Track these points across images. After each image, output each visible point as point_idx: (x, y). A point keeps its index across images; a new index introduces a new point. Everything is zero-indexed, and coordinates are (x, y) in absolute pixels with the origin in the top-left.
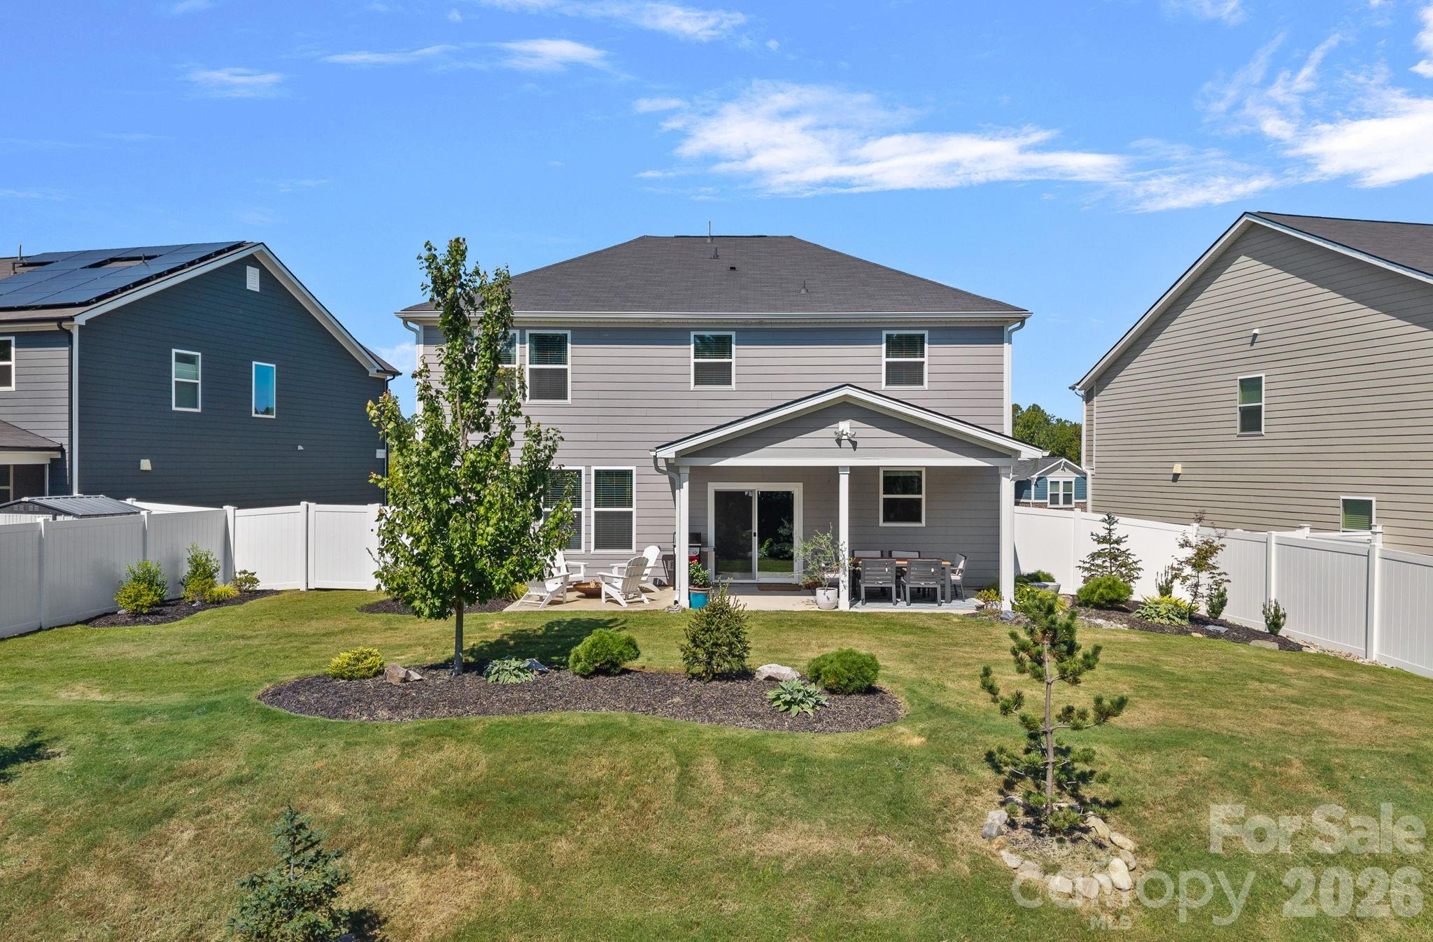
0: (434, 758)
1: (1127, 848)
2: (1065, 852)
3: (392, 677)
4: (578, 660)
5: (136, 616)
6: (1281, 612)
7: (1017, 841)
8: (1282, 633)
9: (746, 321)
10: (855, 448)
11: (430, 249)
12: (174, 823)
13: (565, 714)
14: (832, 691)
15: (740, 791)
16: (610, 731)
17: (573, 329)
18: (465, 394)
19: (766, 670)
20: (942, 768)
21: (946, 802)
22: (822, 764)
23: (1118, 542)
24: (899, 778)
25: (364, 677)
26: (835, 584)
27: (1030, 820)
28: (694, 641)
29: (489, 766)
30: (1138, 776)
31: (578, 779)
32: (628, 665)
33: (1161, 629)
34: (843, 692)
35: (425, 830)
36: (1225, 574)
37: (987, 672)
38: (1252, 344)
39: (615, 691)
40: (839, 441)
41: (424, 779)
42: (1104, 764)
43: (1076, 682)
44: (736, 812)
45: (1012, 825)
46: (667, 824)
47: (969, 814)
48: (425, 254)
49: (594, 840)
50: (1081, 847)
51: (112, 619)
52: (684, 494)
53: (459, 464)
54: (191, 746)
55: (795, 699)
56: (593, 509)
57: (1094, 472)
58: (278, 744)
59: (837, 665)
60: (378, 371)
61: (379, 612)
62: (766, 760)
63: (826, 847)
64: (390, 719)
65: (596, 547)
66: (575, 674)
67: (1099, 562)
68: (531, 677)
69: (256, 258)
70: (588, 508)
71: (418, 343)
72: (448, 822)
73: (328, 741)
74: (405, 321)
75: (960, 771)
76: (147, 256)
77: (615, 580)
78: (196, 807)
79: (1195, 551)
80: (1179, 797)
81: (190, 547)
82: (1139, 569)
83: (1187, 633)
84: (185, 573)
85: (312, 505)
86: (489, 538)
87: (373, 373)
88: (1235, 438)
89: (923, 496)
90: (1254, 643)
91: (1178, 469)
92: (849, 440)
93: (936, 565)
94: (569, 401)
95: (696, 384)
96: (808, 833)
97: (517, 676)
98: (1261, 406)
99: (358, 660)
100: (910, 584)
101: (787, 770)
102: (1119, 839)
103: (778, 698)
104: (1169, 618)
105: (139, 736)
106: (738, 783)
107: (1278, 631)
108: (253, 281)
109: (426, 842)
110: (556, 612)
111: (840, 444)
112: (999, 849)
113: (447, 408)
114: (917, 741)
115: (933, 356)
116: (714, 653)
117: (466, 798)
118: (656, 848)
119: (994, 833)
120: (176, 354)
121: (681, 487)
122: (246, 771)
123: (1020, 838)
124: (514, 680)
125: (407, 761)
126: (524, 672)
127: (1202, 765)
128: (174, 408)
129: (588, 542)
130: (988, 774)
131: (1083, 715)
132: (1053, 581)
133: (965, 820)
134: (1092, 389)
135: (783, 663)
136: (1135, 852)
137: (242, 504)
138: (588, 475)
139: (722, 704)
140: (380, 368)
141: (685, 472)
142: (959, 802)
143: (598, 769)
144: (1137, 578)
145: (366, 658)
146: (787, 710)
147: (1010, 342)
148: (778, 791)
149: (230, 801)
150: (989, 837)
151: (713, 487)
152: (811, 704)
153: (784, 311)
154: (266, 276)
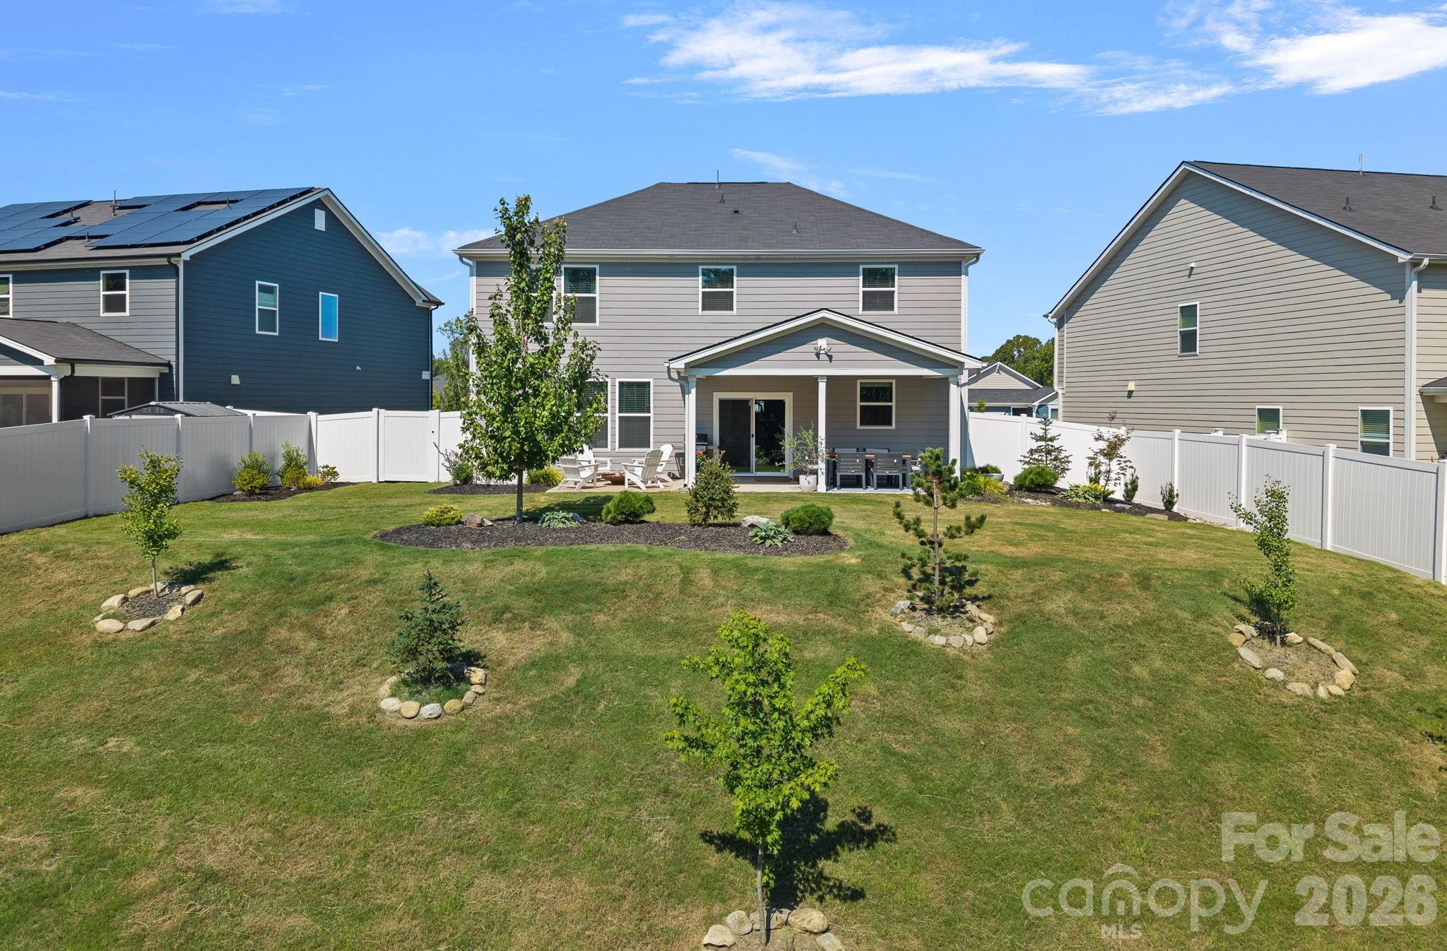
0: (509, 569)
1: (990, 621)
2: (945, 623)
3: (470, 523)
4: (609, 512)
5: (251, 494)
6: (1175, 492)
7: (914, 618)
8: (1175, 509)
9: (746, 257)
10: (831, 361)
11: (503, 204)
12: (333, 605)
13: (600, 546)
14: (796, 532)
15: (724, 588)
16: (633, 555)
17: (600, 264)
18: (527, 313)
19: (750, 519)
20: (869, 576)
21: (868, 596)
22: (784, 573)
23: (1052, 439)
24: (837, 581)
25: (449, 524)
26: (815, 472)
27: (926, 606)
28: (695, 497)
29: (548, 573)
30: (1009, 582)
31: (611, 581)
32: (647, 518)
33: (1078, 505)
34: (805, 533)
35: (507, 608)
36: (1130, 461)
37: (898, 505)
38: (1190, 276)
39: (637, 533)
40: (818, 355)
41: (502, 581)
42: (987, 575)
43: (953, 506)
44: (721, 599)
45: (913, 609)
46: (673, 605)
47: (884, 602)
48: (500, 207)
49: (621, 615)
50: (958, 620)
51: (232, 497)
52: (692, 398)
53: (521, 366)
54: (334, 562)
55: (769, 535)
56: (618, 415)
57: (1064, 391)
58: (395, 561)
59: (801, 513)
60: (424, 301)
61: (444, 493)
62: (743, 571)
63: (782, 619)
64: (472, 549)
65: (620, 447)
66: (607, 523)
67: (1036, 456)
68: (574, 524)
69: (324, 202)
70: (613, 414)
71: (471, 275)
72: (522, 605)
73: (430, 560)
74: (461, 257)
75: (882, 578)
76: (231, 200)
77: (636, 468)
78: (347, 595)
79: (1107, 443)
80: (1034, 594)
81: (284, 444)
82: (1069, 462)
83: (1098, 509)
84: (280, 466)
85: (382, 411)
86: (545, 419)
87: (419, 303)
88: (1176, 358)
89: (893, 404)
90: (1148, 515)
91: (1131, 386)
92: (826, 354)
93: (899, 457)
94: (597, 324)
95: (703, 309)
96: (771, 612)
97: (564, 523)
98: (1196, 330)
99: (443, 512)
100: (878, 472)
101: (759, 576)
102: (984, 616)
103: (756, 535)
104: (1085, 498)
105: (295, 556)
106: (723, 583)
107: (1172, 508)
108: (320, 222)
109: (507, 615)
110: (589, 493)
111: (819, 358)
112: (900, 621)
113: (512, 322)
114: (854, 561)
115: (902, 286)
116: (711, 505)
117: (534, 591)
118: (665, 619)
119: (899, 611)
120: (259, 285)
121: (689, 393)
122: (377, 576)
123: (917, 616)
124: (561, 525)
125: (489, 571)
126: (569, 521)
127: (1057, 576)
128: (257, 332)
129: (613, 442)
130: (902, 580)
131: (959, 529)
132: (1000, 472)
133: (881, 606)
134: (1063, 316)
135: (761, 514)
136: (995, 624)
137: (322, 411)
138: (613, 385)
139: (715, 539)
140: (426, 299)
141: (693, 381)
142: (878, 596)
143: (626, 575)
144: (1068, 469)
145: (449, 511)
146: (762, 543)
147: (967, 274)
148: (751, 588)
149: (369, 593)
150: (894, 615)
151: (717, 396)
152: (780, 539)
153: (777, 248)
154: (330, 217)
